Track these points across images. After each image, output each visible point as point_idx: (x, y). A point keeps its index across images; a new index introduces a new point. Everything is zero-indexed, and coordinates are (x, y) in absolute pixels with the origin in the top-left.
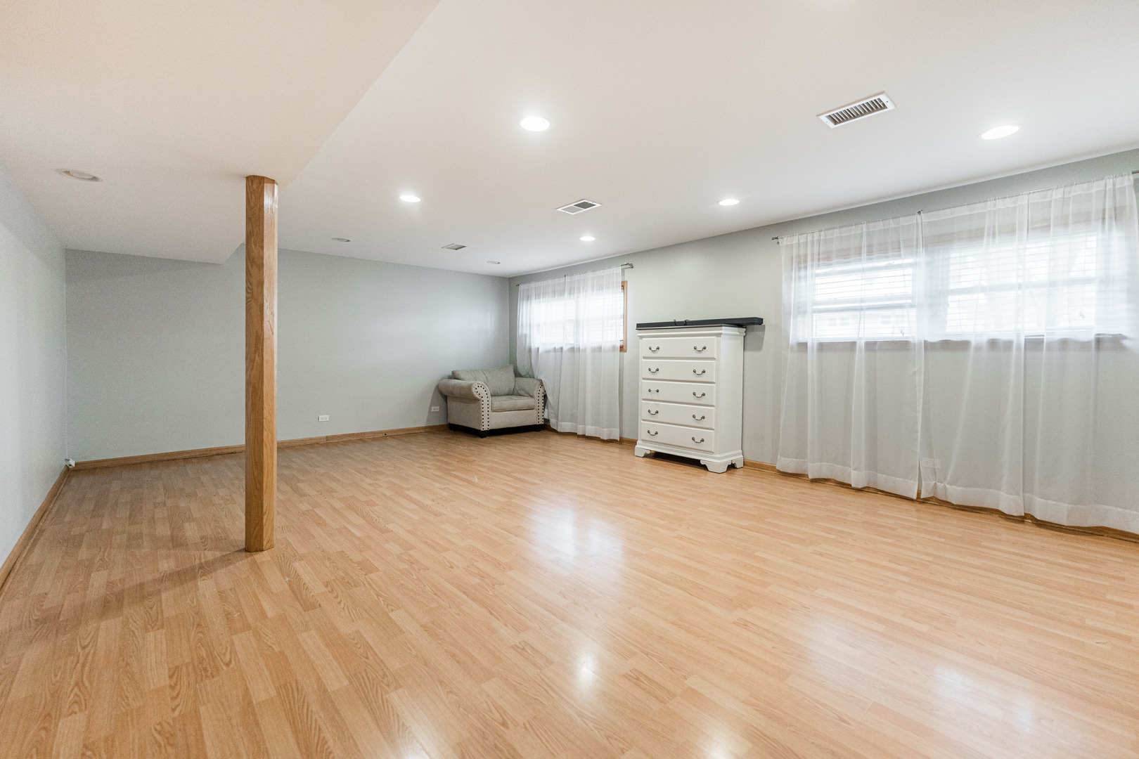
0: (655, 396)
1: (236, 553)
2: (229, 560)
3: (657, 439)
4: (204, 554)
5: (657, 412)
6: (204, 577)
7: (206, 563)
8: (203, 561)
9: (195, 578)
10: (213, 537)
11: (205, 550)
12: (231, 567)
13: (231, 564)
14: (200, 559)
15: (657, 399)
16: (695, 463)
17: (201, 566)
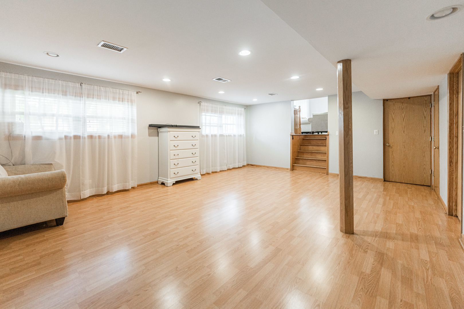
0: (177, 157)
1: (359, 234)
2: (364, 233)
3: (179, 175)
4: (371, 241)
5: (178, 164)
6: (377, 231)
7: (373, 237)
8: (374, 238)
9: (381, 232)
10: (360, 249)
11: (370, 243)
12: (365, 230)
13: (364, 231)
14: (375, 239)
15: (178, 158)
16: (192, 179)
17: (376, 236)
